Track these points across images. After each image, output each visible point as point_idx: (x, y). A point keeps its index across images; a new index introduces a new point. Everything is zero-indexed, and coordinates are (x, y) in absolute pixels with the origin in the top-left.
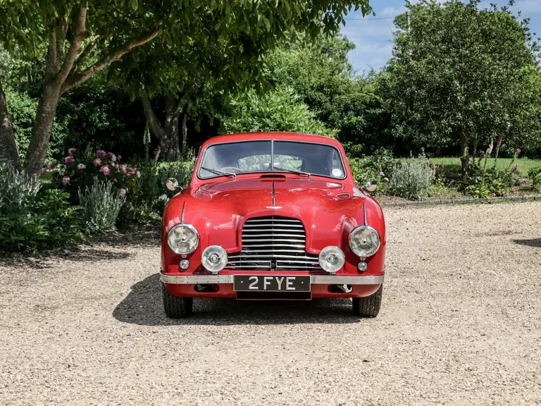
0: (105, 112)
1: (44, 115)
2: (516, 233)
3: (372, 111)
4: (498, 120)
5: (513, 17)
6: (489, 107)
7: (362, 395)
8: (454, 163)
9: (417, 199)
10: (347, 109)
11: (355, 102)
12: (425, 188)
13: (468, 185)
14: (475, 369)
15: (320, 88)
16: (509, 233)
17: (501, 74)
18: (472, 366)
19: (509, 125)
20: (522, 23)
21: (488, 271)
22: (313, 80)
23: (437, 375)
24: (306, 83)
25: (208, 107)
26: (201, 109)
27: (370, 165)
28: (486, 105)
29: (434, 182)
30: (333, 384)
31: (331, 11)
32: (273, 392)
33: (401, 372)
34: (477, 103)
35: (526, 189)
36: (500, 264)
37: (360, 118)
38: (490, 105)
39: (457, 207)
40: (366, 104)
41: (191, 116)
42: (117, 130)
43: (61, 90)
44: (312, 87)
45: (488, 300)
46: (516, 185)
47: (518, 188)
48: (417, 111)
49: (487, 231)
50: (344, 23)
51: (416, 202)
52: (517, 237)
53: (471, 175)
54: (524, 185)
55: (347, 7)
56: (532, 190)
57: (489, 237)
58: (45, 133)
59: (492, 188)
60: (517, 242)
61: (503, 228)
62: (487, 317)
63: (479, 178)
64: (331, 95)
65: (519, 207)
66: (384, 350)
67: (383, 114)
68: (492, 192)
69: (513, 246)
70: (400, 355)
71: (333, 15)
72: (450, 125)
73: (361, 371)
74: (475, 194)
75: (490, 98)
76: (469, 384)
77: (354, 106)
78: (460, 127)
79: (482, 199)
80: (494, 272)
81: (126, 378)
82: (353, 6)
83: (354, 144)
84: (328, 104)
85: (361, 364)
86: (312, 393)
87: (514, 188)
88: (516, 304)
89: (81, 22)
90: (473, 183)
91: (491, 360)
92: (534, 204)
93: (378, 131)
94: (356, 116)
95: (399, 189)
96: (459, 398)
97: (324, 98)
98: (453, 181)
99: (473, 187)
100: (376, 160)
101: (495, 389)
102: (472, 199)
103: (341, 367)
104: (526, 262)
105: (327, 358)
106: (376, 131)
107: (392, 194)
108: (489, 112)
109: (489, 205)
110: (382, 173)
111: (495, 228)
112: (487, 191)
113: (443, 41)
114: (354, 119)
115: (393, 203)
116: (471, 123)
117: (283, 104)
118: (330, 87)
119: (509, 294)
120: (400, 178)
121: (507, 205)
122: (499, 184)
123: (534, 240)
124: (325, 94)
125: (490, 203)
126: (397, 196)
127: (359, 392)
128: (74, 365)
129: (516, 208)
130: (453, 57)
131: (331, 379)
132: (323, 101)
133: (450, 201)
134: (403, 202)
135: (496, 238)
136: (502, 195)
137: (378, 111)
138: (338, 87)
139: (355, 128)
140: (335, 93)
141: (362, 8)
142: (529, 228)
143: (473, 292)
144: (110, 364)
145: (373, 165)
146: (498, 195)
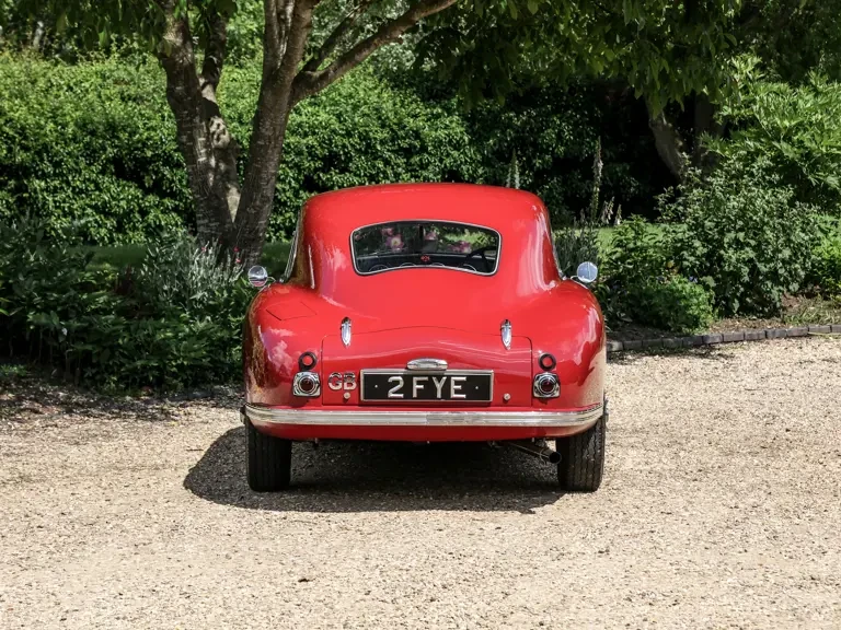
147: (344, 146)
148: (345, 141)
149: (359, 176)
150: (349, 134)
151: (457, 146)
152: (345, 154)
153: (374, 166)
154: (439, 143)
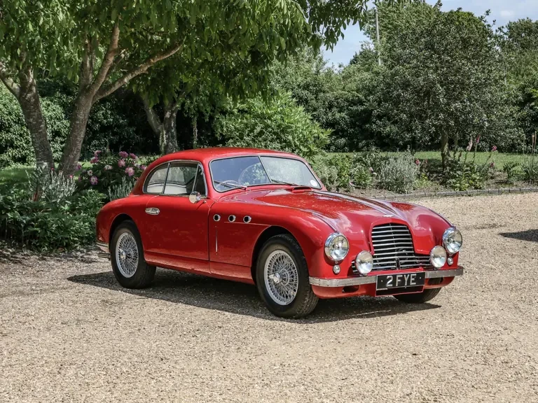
0: (109, 109)
1: (78, 122)
2: (501, 226)
3: (355, 108)
4: (476, 120)
5: (489, 26)
6: (468, 109)
7: (422, 386)
8: (434, 157)
9: (404, 192)
10: (330, 107)
11: (338, 99)
12: (411, 182)
13: (449, 179)
14: (509, 361)
15: (306, 87)
16: (494, 226)
17: (478, 78)
18: (506, 359)
19: (487, 124)
20: (497, 31)
21: (487, 265)
22: (300, 79)
23: (479, 367)
24: (293, 82)
25: (204, 105)
26: (198, 107)
27: (359, 160)
28: (466, 106)
29: (419, 176)
30: (394, 375)
31: (331, 25)
32: (346, 383)
33: (448, 364)
34: (458, 105)
35: (501, 183)
36: (497, 258)
37: (343, 114)
38: (470, 106)
39: (441, 200)
40: (348, 101)
41: (188, 113)
42: (119, 126)
43: (93, 100)
44: (299, 85)
45: (499, 295)
46: (492, 178)
47: (493, 181)
48: (402, 111)
49: (474, 224)
50: (343, 36)
51: (403, 195)
52: (504, 230)
53: (452, 170)
54: (499, 179)
55: (346, 22)
56: (506, 183)
57: (478, 231)
58: (78, 139)
59: (471, 181)
60: (505, 235)
61: (487, 221)
62: (502, 311)
63: (459, 172)
64: (316, 93)
65: (496, 199)
66: (425, 344)
67: (364, 111)
68: (471, 185)
69: (502, 239)
70: (441, 348)
71: (333, 29)
72: (433, 125)
73: (414, 364)
74: (456, 187)
75: (469, 100)
76: (510, 376)
77: (338, 103)
78: (442, 126)
79: (461, 192)
80: (493, 267)
81: (215, 370)
82: (352, 21)
83: (338, 138)
84: (314, 101)
85: (410, 356)
86: (379, 384)
87: (490, 181)
88: (524, 299)
89: (114, 40)
90: (454, 177)
91: (520, 353)
92: (510, 196)
93: (360, 127)
94: (339, 112)
95: (388, 183)
96: (506, 389)
97: (310, 96)
98: (435, 175)
99: (454, 180)
100: (365, 156)
101: (533, 380)
102: (453, 192)
103: (395, 360)
104: (519, 256)
105: (379, 351)
106: (358, 126)
107: (381, 188)
108: (469, 112)
109: (469, 198)
110: (371, 169)
111: (481, 221)
112: (467, 185)
113: (426, 48)
114: (338, 115)
115: (383, 196)
116: (452, 123)
117: (282, 106)
118: (315, 86)
119: (514, 289)
120: (389, 173)
121: (486, 197)
122: (478, 178)
123: (518, 233)
124: (311, 92)
125: (470, 196)
126: (385, 189)
127: (419, 383)
128: (165, 359)
129: (494, 201)
130: (436, 63)
131: (391, 372)
132: (309, 99)
133: (433, 194)
134: (391, 196)
135: (484, 231)
136: (480, 188)
137: (360, 108)
138: (323, 86)
139: (339, 124)
140: (320, 91)
141: (360, 22)
142: (511, 221)
143: (481, 286)
144: (196, 357)
145: (362, 160)
146: (476, 188)
147: (8, 120)
148: (9, 117)
149: (15, 134)
150: (10, 114)
151: (59, 119)
152: (9, 123)
153: (22, 129)
154: (51, 118)
